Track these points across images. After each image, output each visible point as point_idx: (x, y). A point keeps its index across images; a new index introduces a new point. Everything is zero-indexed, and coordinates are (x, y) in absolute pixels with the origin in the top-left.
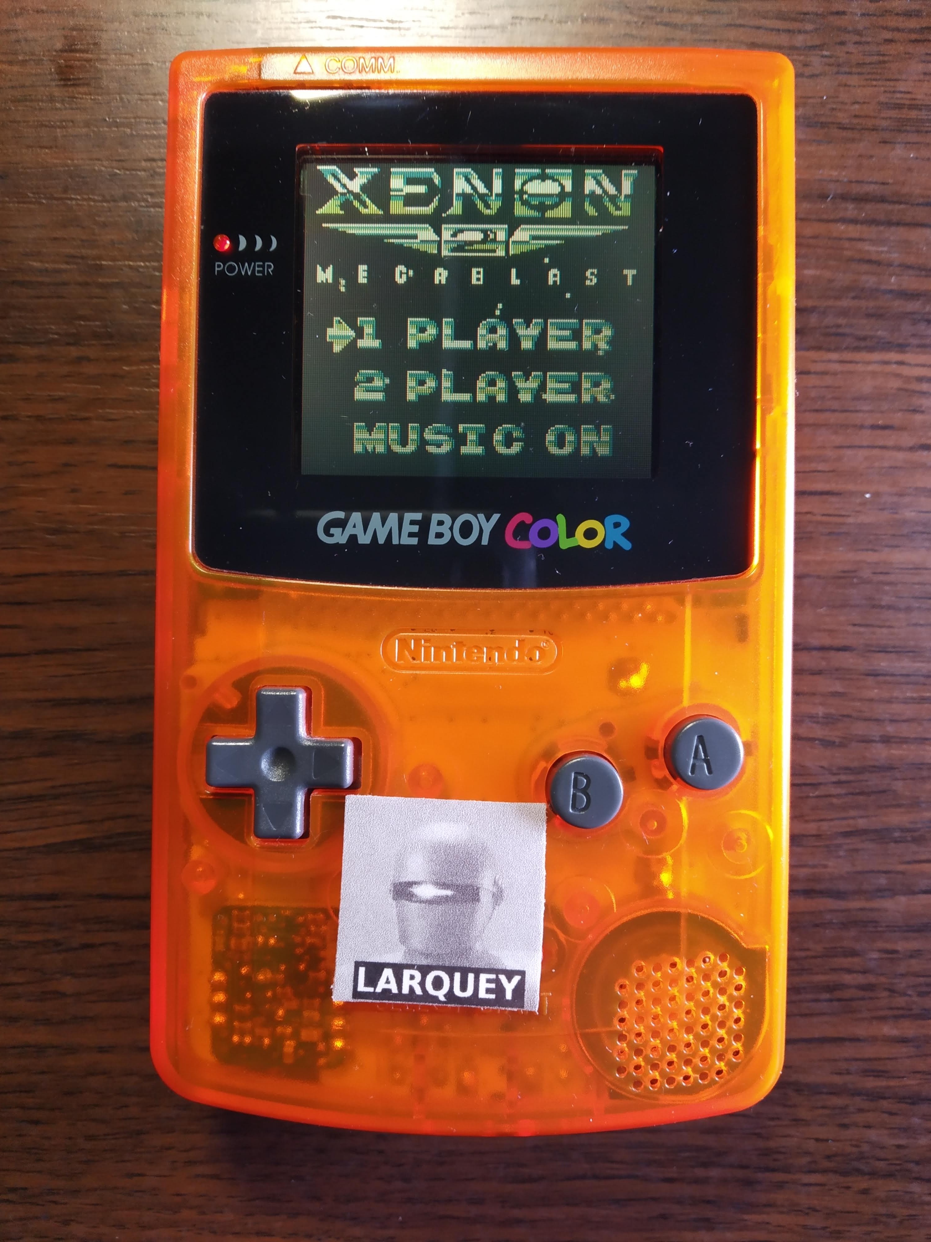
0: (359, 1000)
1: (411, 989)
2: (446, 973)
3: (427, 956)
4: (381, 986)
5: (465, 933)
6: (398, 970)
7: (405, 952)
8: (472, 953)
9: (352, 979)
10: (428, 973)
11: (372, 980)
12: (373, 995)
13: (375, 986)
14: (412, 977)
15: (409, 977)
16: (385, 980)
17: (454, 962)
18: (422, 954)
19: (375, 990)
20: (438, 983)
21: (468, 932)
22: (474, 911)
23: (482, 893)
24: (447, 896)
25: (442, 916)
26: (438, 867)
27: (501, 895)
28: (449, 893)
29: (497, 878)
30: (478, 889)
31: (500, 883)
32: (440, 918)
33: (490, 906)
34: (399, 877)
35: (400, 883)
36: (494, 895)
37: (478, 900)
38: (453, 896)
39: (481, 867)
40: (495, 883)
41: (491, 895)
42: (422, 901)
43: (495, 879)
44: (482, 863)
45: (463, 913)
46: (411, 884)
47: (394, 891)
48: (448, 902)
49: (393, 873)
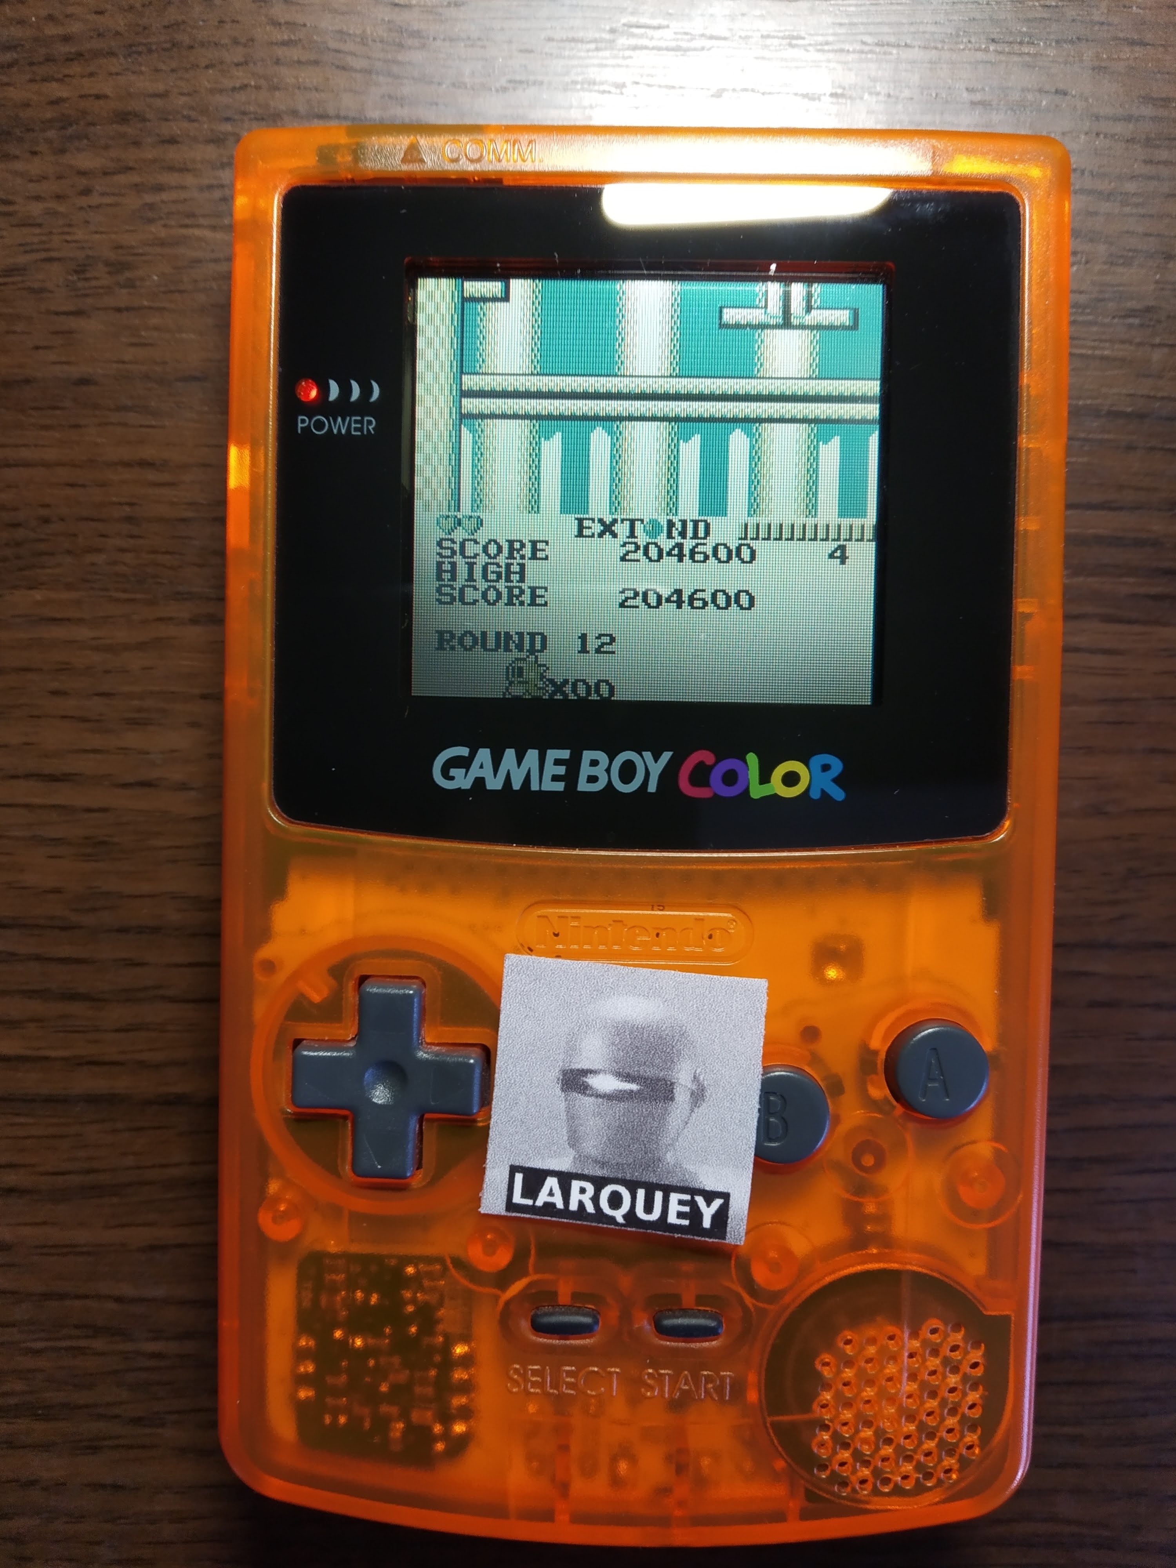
0: (514, 1214)
1: (581, 1204)
2: (627, 1188)
3: (603, 1165)
4: (543, 1198)
5: (653, 1140)
6: (565, 1180)
8: (661, 1165)
9: (506, 1186)
10: (603, 1187)
11: (531, 1190)
12: (533, 1209)
13: (535, 1199)
14: (583, 1191)
15: (578, 1189)
16: (548, 1192)
17: (637, 1176)
18: (596, 1161)
19: (534, 1202)
20: (615, 1200)
21: (657, 1138)
22: (666, 1113)
23: (677, 1091)
24: (632, 1091)
25: (624, 1115)
26: (622, 1054)
27: (703, 1096)
28: (634, 1087)
29: (697, 1072)
30: (672, 1084)
31: (701, 1078)
32: (622, 1118)
33: (687, 1107)
34: (571, 1062)
35: (572, 1071)
36: (692, 1094)
37: (672, 1099)
38: (639, 1092)
39: (678, 1057)
40: (695, 1078)
41: (689, 1094)
42: (598, 1096)
43: (695, 1072)
44: (679, 1051)
45: (651, 1114)
46: (585, 1072)
47: (562, 1080)
48: (632, 1098)
49: (561, 1057)
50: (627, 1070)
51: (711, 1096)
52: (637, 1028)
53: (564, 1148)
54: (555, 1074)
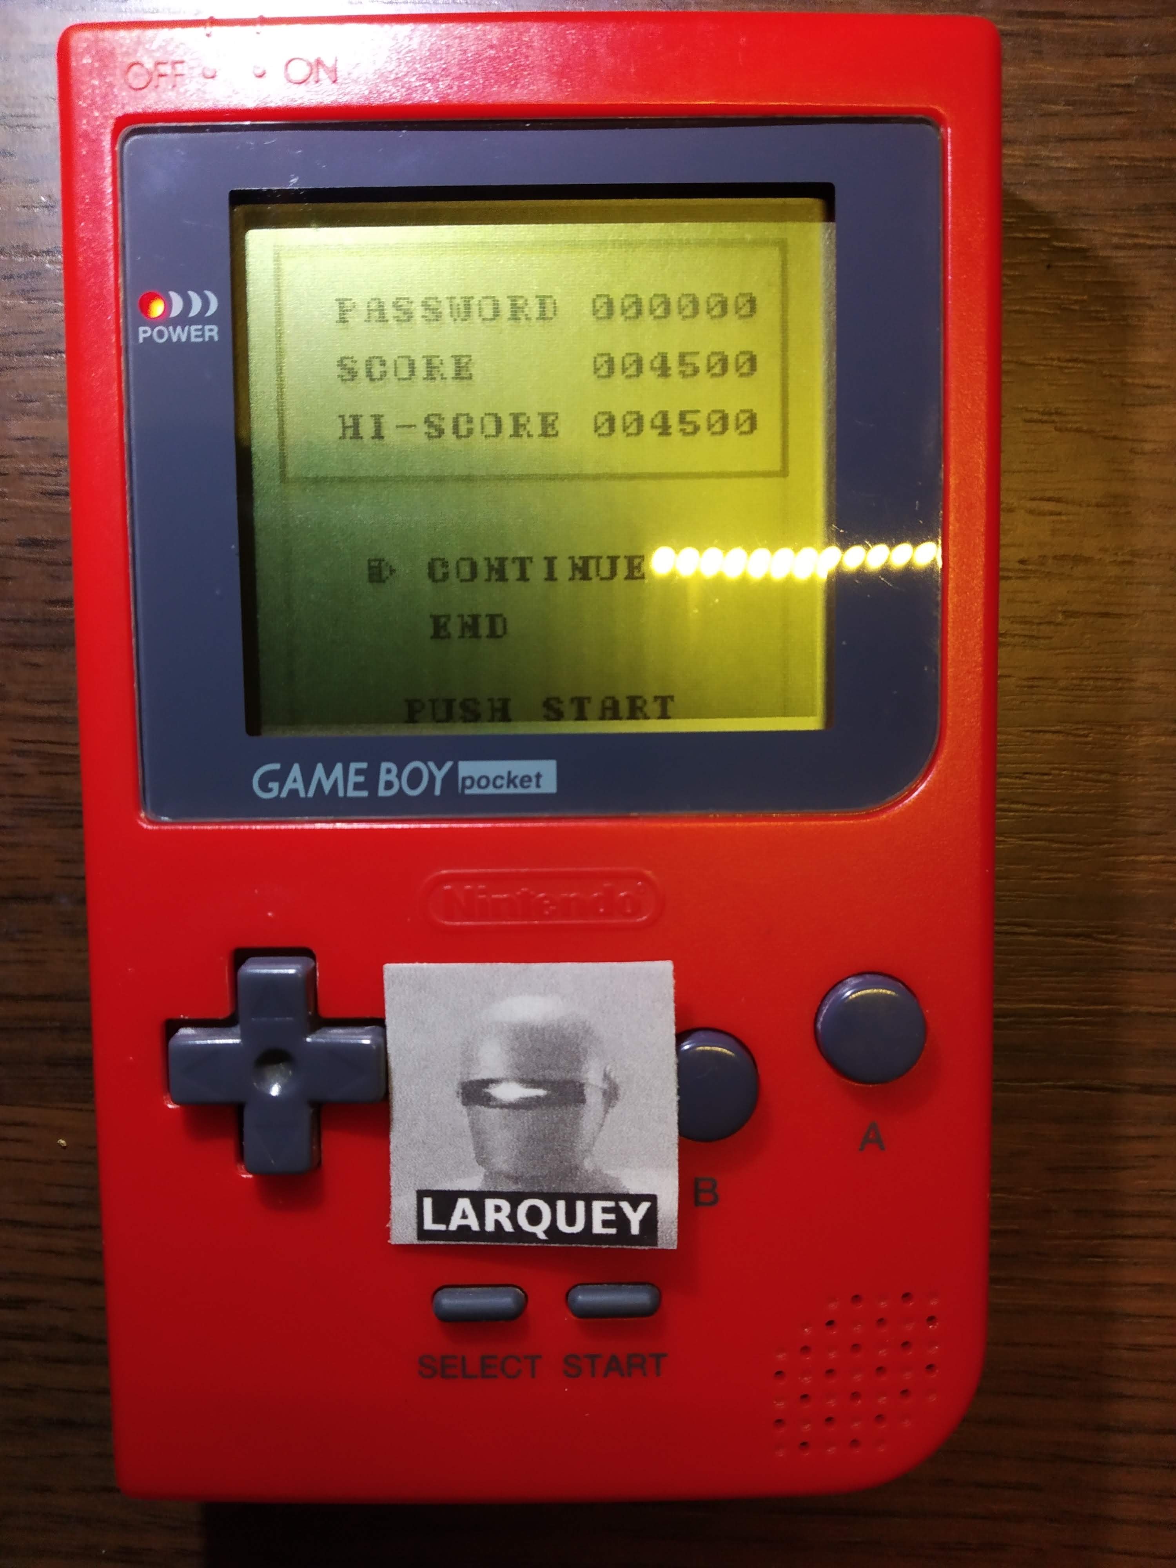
0: (427, 1242)
1: (498, 1223)
2: (546, 1201)
3: (516, 1180)
4: (456, 1222)
5: (567, 1147)
6: (478, 1199)
7: (485, 1176)
8: (579, 1173)
9: (415, 1213)
10: (519, 1204)
11: (443, 1212)
12: (446, 1235)
13: (447, 1222)
14: (498, 1209)
15: (493, 1208)
16: (460, 1214)
17: (554, 1187)
18: (508, 1177)
19: (447, 1227)
20: (534, 1216)
21: (572, 1145)
22: (578, 1116)
23: (588, 1091)
24: (538, 1097)
25: (533, 1124)
26: (523, 1059)
27: (616, 1093)
28: (541, 1092)
29: (608, 1069)
30: (582, 1085)
31: (612, 1076)
32: (531, 1128)
33: (600, 1108)
34: (469, 1074)
35: (471, 1082)
36: (605, 1093)
37: (583, 1101)
38: (547, 1097)
39: (585, 1056)
40: (606, 1077)
41: (600, 1094)
42: (503, 1106)
43: (605, 1070)
44: (585, 1050)
45: (562, 1120)
46: (487, 1083)
47: (462, 1094)
48: (540, 1105)
49: (459, 1069)
50: (530, 1077)
51: (625, 1094)
52: (537, 1029)
53: (473, 1167)
54: (452, 1088)
